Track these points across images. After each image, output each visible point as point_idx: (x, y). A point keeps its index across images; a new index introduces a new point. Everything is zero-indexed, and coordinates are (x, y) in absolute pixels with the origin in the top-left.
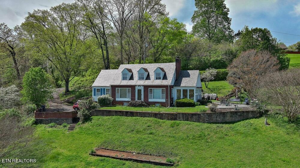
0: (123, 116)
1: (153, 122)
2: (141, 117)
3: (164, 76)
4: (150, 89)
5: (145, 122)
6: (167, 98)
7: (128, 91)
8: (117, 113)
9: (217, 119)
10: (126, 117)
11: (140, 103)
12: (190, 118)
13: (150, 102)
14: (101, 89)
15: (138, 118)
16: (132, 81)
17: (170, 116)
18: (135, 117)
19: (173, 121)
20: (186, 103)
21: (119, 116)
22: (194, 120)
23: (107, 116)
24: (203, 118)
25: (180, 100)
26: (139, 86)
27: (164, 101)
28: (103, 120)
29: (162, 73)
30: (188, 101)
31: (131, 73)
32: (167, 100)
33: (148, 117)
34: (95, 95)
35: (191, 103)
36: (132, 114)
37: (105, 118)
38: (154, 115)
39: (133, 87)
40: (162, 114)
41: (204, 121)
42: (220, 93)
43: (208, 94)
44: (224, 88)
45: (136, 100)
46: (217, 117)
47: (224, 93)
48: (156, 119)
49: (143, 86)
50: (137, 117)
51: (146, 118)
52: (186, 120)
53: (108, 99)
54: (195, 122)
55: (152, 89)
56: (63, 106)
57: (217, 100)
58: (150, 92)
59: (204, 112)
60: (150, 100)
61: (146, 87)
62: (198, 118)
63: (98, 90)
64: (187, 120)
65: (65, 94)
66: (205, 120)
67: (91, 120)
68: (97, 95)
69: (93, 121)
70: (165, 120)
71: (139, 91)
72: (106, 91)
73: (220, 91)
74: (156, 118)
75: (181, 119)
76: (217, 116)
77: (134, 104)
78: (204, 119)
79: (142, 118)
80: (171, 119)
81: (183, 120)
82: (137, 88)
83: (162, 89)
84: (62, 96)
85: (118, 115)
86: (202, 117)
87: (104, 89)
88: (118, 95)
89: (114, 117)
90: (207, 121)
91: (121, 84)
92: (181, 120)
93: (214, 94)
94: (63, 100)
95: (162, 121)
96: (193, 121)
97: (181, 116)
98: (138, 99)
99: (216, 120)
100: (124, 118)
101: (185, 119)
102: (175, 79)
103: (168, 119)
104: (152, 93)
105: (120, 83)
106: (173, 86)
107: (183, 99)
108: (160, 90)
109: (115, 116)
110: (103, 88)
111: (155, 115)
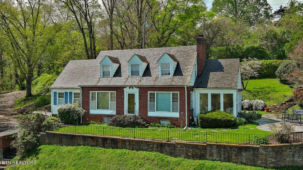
0: (96, 146)
1: (155, 162)
2: (133, 149)
3: (176, 68)
4: (151, 93)
5: (139, 163)
6: (182, 110)
7: (111, 98)
8: (86, 140)
9: (295, 159)
10: (103, 149)
11: (132, 120)
12: (236, 156)
13: (151, 117)
14: (66, 93)
15: (125, 153)
16: (117, 78)
17: (191, 150)
18: (120, 148)
19: (198, 162)
20: (220, 120)
21: (89, 147)
22: (244, 161)
23: (68, 145)
24: (263, 157)
25: (208, 114)
26: (130, 88)
27: (176, 115)
28: (59, 153)
29: (172, 62)
30: (224, 116)
31: (118, 65)
32: (182, 113)
33: (146, 150)
34: (55, 103)
35: (229, 121)
36: (114, 143)
37: (64, 151)
38: (157, 147)
39: (119, 90)
40: (174, 146)
41: (266, 163)
42: (269, 99)
43: (248, 101)
44: (274, 91)
45: (126, 113)
46: (293, 155)
47: (276, 99)
48: (161, 155)
49: (138, 87)
50: (124, 151)
51: (142, 151)
52: (225, 160)
53: (75, 111)
54: (245, 164)
55: (154, 93)
56: (11, 119)
57: (265, 111)
58: (150, 98)
59: (266, 143)
60: (150, 114)
61: (143, 90)
62: (251, 157)
63: (61, 95)
64: (229, 160)
65: (25, 100)
66: (269, 162)
67: (38, 154)
68: (59, 103)
69: (40, 156)
70: (181, 159)
71: (131, 97)
72: (75, 97)
73: (269, 96)
74: (161, 152)
75: (215, 158)
76: (295, 152)
77: (120, 121)
78: (266, 160)
79: (134, 151)
80: (194, 157)
81: (220, 160)
82: (127, 91)
83: (173, 94)
84: (20, 103)
85: (88, 145)
86: (262, 154)
87: (71, 93)
88: (93, 104)
89: (81, 149)
90: (272, 163)
91: (100, 84)
92: (215, 160)
93: (259, 101)
94: (18, 110)
95: (174, 159)
96: (242, 163)
97: (214, 151)
98: (129, 112)
99: (293, 162)
100: (98, 152)
101: (222, 158)
102: (196, 76)
103: (188, 157)
104: (154, 101)
105: (97, 83)
106: (193, 87)
107: (214, 113)
108: (170, 95)
109: (82, 146)
110: (68, 91)
111: (161, 147)
